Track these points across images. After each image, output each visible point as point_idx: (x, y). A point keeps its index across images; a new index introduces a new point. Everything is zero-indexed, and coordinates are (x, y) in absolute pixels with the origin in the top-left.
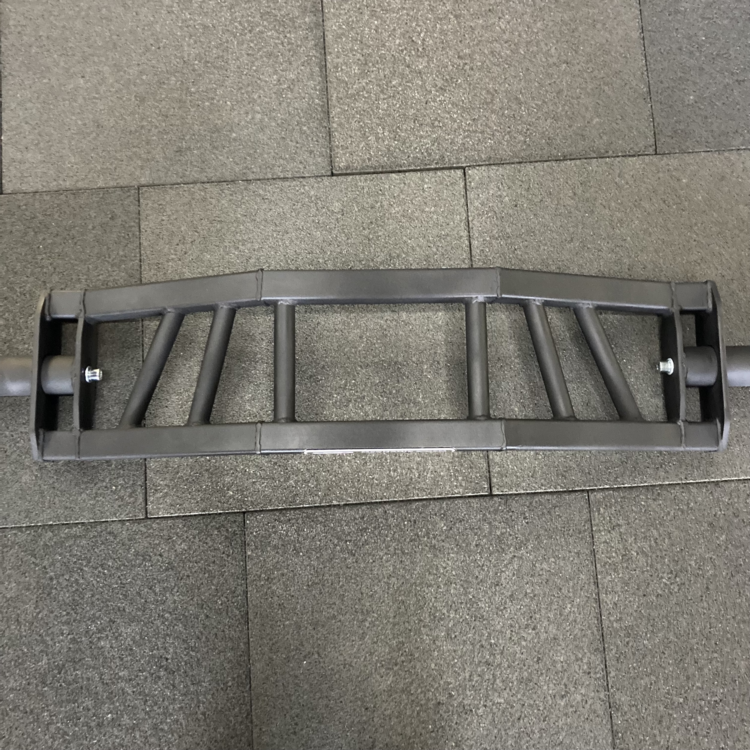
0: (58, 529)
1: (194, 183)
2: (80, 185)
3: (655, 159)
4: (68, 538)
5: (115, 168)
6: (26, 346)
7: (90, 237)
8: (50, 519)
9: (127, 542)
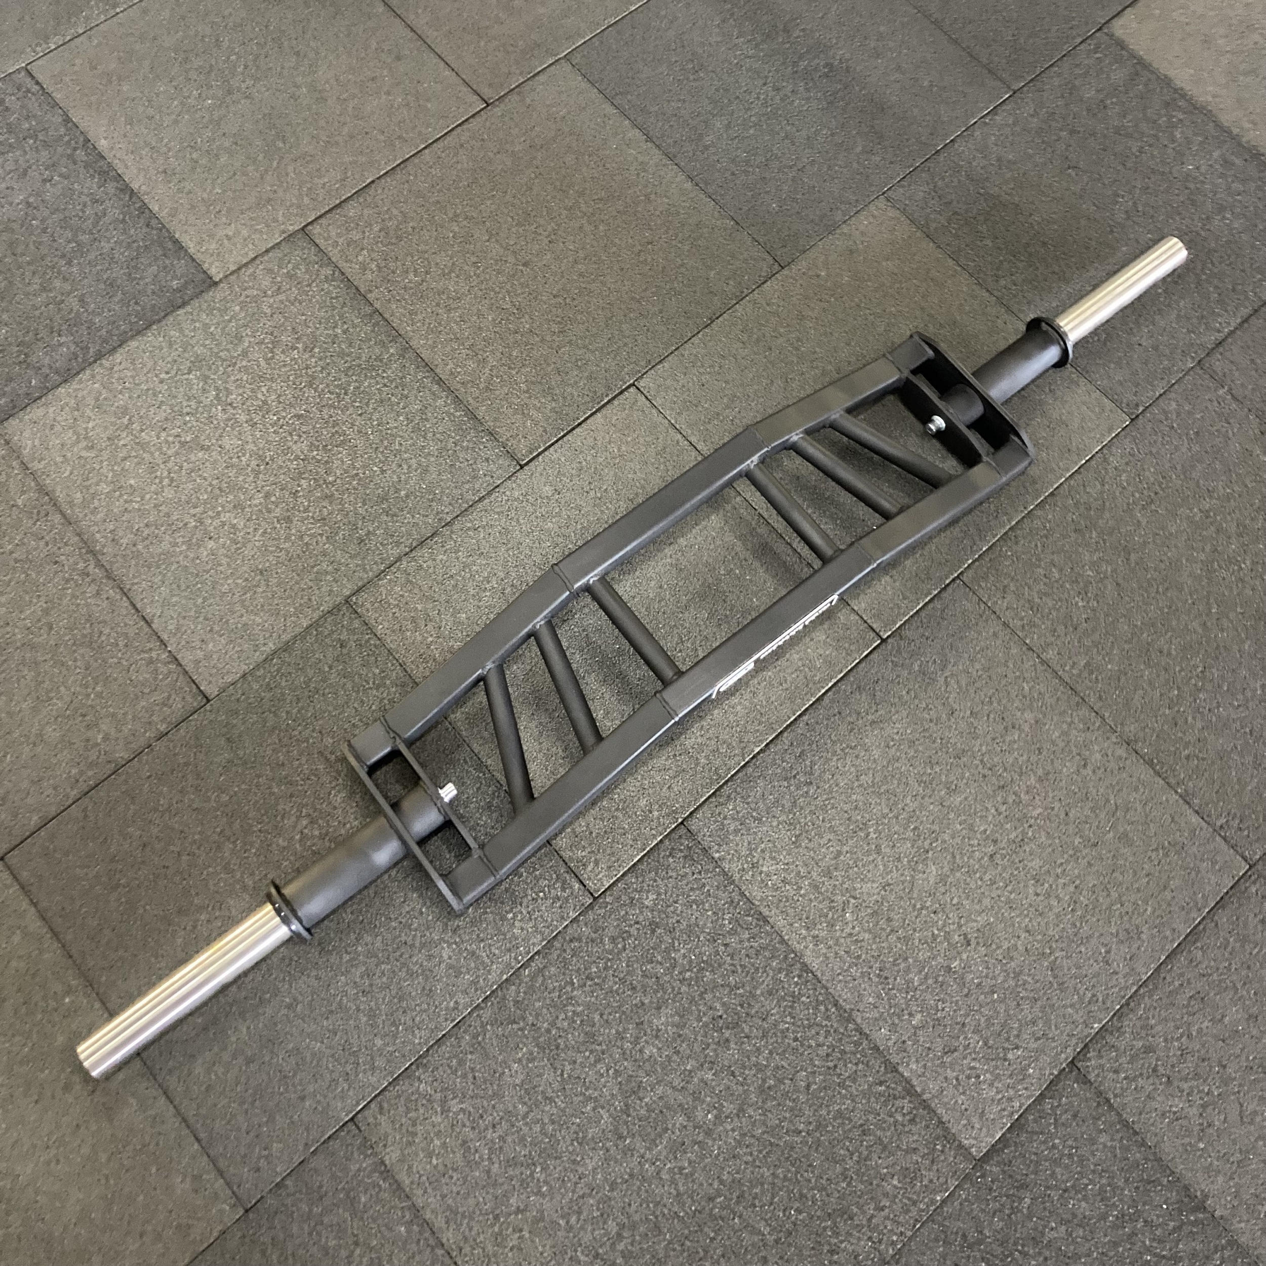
0: (518, 977)
1: (399, 559)
2: (286, 637)
3: (785, 272)
4: (533, 978)
5: (310, 600)
6: (348, 826)
7: (333, 678)
8: (502, 973)
9: (594, 935)
